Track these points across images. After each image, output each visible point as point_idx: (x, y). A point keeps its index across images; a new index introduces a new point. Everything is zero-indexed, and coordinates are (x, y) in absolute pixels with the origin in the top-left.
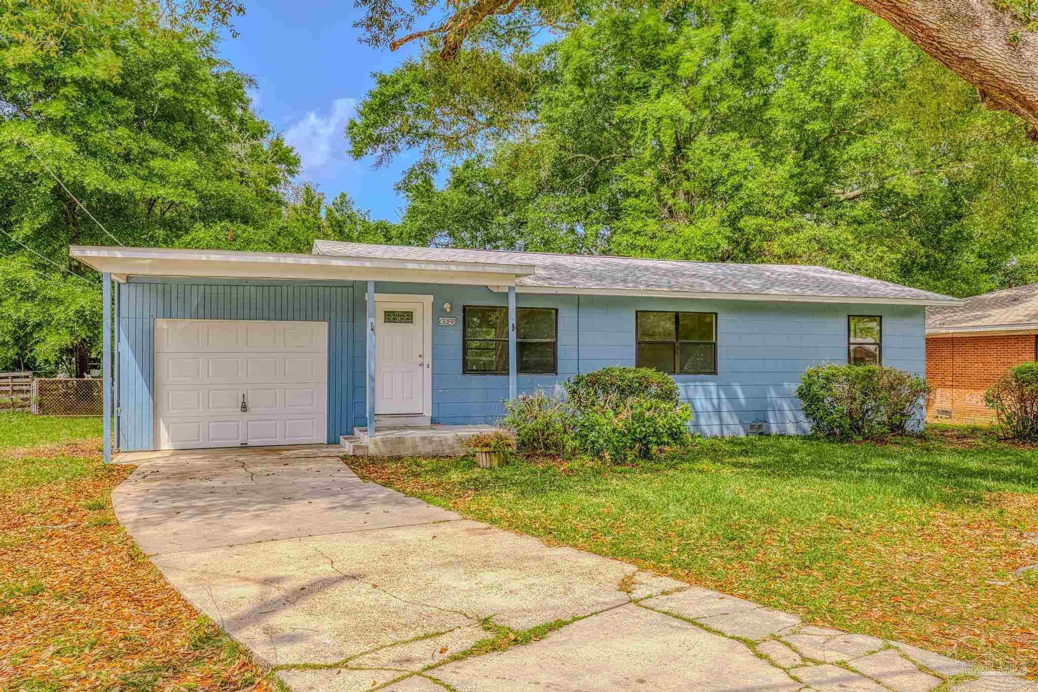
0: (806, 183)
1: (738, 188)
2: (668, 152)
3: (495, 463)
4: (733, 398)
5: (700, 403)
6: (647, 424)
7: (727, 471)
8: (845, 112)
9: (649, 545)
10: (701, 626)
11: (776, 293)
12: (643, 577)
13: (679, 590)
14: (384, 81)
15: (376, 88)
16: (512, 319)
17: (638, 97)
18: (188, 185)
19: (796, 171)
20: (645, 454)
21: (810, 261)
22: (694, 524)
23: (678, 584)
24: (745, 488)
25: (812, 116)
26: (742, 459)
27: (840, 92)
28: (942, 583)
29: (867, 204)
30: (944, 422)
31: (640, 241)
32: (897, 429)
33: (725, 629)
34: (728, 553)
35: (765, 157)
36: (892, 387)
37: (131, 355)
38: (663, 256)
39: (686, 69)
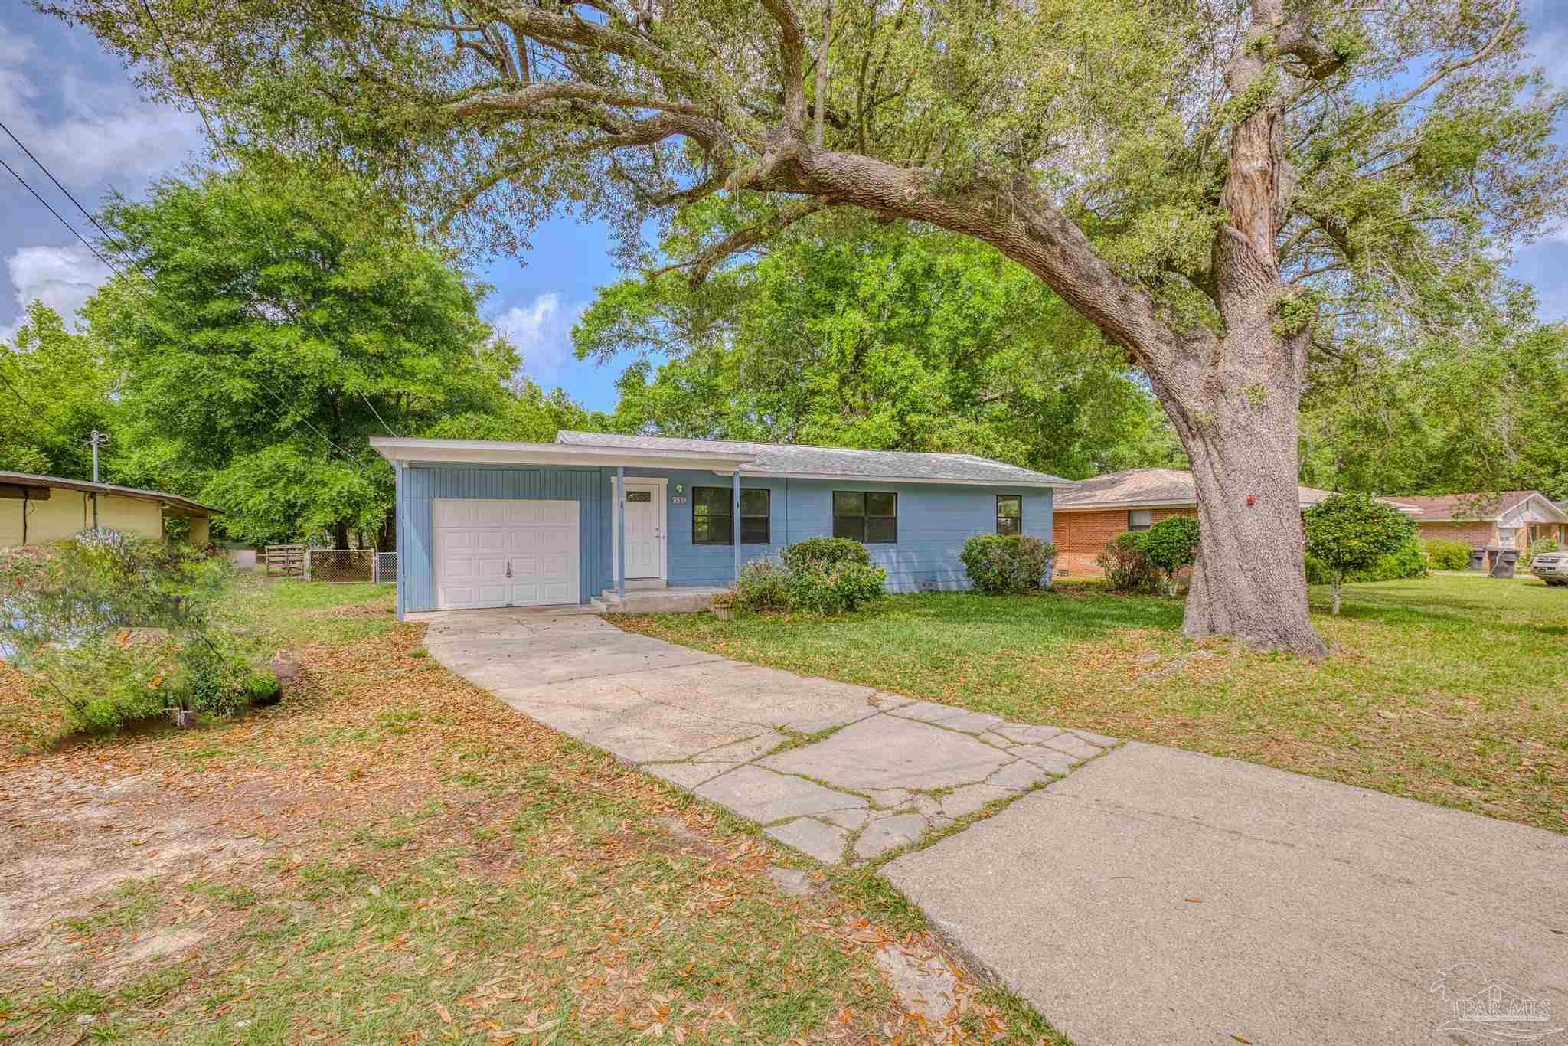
0: (957, 387)
1: (905, 390)
2: (850, 359)
3: (732, 616)
4: (909, 562)
5: (883, 566)
6: (854, 583)
7: (915, 620)
8: (989, 332)
9: (879, 675)
10: (937, 726)
11: (943, 477)
12: (883, 696)
13: (911, 704)
14: (605, 294)
15: (599, 299)
16: (737, 499)
17: (824, 312)
18: (437, 380)
19: (950, 378)
20: (851, 608)
21: (962, 451)
22: (906, 658)
23: (909, 700)
24: (935, 632)
25: (963, 334)
26: (923, 610)
27: (985, 316)
28: (1090, 691)
29: (1004, 406)
30: (1064, 579)
31: (827, 432)
32: (1034, 584)
33: (956, 727)
34: (937, 678)
35: (925, 365)
36: (1032, 552)
37: (414, 532)
38: (845, 445)
39: (863, 292)
